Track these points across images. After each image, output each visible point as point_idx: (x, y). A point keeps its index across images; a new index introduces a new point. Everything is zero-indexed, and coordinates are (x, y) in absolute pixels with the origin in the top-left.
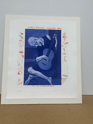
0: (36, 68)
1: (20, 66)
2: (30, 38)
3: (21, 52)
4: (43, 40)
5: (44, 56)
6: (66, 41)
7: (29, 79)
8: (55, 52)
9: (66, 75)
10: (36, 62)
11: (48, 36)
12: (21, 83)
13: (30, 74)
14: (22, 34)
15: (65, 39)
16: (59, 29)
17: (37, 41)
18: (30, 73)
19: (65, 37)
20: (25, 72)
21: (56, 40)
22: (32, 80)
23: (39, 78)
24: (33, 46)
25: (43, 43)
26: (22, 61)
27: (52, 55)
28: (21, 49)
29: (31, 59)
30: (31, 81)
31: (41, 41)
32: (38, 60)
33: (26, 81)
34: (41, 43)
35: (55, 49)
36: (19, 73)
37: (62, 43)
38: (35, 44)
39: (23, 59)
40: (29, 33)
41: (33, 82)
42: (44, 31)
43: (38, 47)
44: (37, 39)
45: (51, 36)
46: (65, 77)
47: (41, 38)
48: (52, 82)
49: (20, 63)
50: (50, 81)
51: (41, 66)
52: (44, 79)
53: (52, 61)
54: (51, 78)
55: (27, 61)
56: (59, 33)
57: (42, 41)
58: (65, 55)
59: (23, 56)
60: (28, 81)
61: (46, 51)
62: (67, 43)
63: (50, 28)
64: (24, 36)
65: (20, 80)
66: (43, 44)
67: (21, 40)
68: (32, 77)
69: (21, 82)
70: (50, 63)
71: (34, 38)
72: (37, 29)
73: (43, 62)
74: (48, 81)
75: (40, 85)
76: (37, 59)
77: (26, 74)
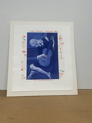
1: (23, 63)
2: (31, 40)
3: (24, 52)
4: (43, 41)
5: (43, 55)
6: (62, 42)
7: (31, 74)
9: (63, 71)
10: (37, 60)
11: (46, 38)
12: (24, 78)
13: (32, 70)
14: (25, 37)
15: (61, 41)
16: (56, 32)
17: (38, 42)
19: (61, 38)
20: (27, 68)
21: (53, 41)
22: (34, 75)
23: (40, 74)
25: (43, 44)
26: (25, 59)
27: (50, 54)
28: (24, 49)
29: (33, 57)
30: (32, 76)
31: (40, 42)
32: (39, 58)
33: (29, 76)
34: (40, 44)
36: (22, 70)
37: (58, 44)
38: (36, 45)
39: (26, 58)
40: (31, 36)
41: (35, 77)
42: (43, 34)
43: (38, 47)
44: (37, 40)
45: (49, 38)
47: (41, 40)
48: (51, 76)
49: (23, 60)
50: (49, 76)
51: (41, 63)
52: (44, 74)
53: (50, 59)
54: (50, 73)
55: (29, 59)
56: (55, 35)
57: (41, 42)
58: (61, 54)
59: (25, 55)
60: (30, 76)
61: (45, 50)
63: (48, 32)
64: (26, 38)
65: (23, 75)
66: (43, 45)
67: (23, 42)
68: (33, 73)
69: (24, 77)
71: (35, 40)
72: (37, 32)
73: (42, 60)
74: (47, 76)
75: (40, 80)
76: (37, 57)
77: (29, 70)
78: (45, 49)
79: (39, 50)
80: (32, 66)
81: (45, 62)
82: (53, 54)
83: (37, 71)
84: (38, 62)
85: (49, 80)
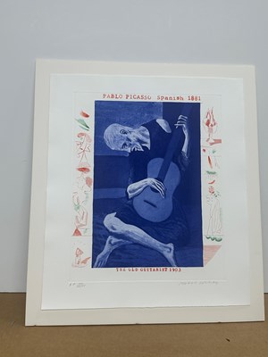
0: (129, 216)
1: (81, 211)
2: (110, 128)
3: (83, 170)
4: (148, 133)
5: (150, 181)
6: (215, 136)
7: (107, 248)
8: (183, 169)
9: (218, 238)
10: (128, 199)
11: (161, 122)
12: (84, 262)
13: (112, 234)
14: (87, 116)
15: (211, 131)
16: (194, 101)
17: (130, 136)
18: (111, 230)
19: (211, 122)
20: (94, 227)
21: (186, 132)
22: (117, 253)
23: (137, 247)
24: (118, 151)
25: (149, 141)
26: (86, 195)
27: (173, 177)
28: (84, 160)
29: (113, 190)
30: (112, 254)
31: (141, 137)
32: (134, 191)
33: (99, 256)
34: (140, 141)
35: (182, 158)
36: (77, 233)
37: (203, 142)
38: (125, 144)
39: (90, 190)
40: (107, 113)
41: (119, 257)
42: (150, 106)
43: (133, 152)
44: (130, 129)
45: (171, 121)
46: (215, 243)
47: (142, 128)
48: (175, 257)
49: (81, 200)
50: (170, 256)
51: (143, 211)
52: (152, 249)
53: (174, 195)
54: (171, 245)
55: (102, 196)
56: (192, 110)
57: (143, 135)
58: (212, 178)
59: (88, 180)
60: (104, 256)
61: (155, 165)
62: (219, 141)
63: (167, 98)
64: (91, 122)
65: (79, 253)
66: (148, 146)
67: (82, 134)
68: (115, 244)
69: (83, 257)
70: (170, 200)
71: (120, 128)
72: (129, 100)
73: (146, 198)
74: (163, 255)
75: (139, 268)
76: (129, 189)
77: (100, 235)
78: (156, 160)
79: (137, 164)
80: (111, 221)
81: (155, 206)
82: (182, 178)
83: (129, 239)
84: (132, 206)
85: (168, 268)
